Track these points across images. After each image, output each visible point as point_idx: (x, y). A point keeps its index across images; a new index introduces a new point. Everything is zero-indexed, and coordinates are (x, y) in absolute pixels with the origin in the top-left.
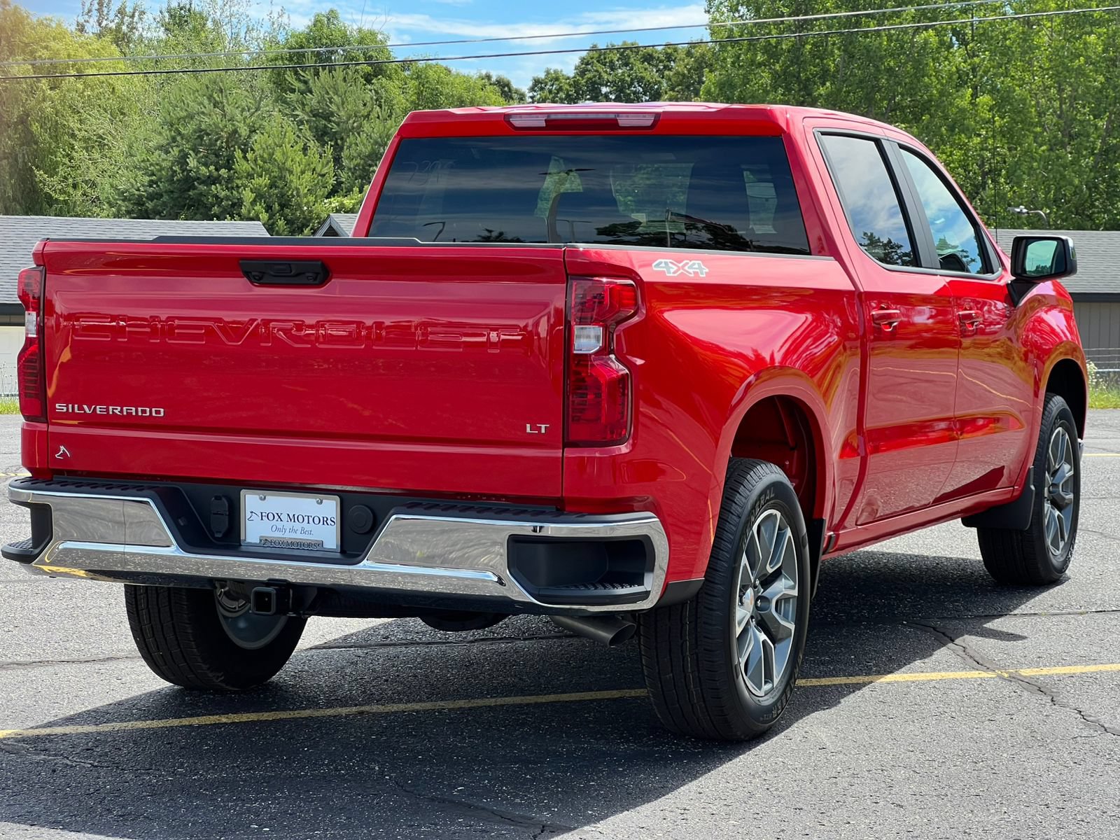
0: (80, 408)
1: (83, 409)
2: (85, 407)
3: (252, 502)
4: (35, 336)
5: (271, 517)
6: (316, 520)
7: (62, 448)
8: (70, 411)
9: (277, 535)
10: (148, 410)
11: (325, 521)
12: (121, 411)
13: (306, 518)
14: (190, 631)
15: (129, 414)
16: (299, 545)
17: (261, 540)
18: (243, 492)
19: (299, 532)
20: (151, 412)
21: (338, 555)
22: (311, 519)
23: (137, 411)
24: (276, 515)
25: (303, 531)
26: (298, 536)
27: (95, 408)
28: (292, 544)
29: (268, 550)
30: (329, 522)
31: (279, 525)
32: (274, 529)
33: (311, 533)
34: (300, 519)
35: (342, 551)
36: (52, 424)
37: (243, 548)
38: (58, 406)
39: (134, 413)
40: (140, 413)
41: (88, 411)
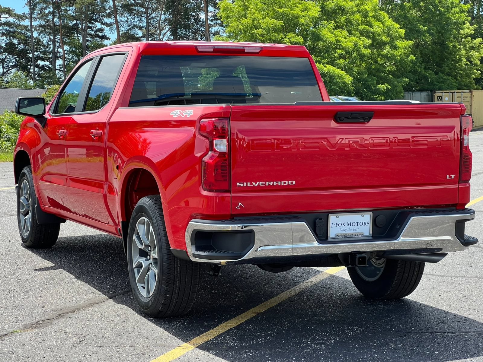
0: (251, 184)
1: (252, 184)
2: (254, 183)
3: (333, 219)
4: (226, 151)
5: (340, 225)
6: (361, 224)
9: (343, 232)
11: (365, 224)
13: (356, 224)
15: (277, 185)
16: (353, 235)
17: (336, 235)
18: (330, 215)
19: (352, 230)
20: (288, 183)
21: (371, 238)
22: (359, 224)
24: (342, 224)
25: (354, 229)
26: (352, 232)
28: (351, 235)
29: (340, 240)
30: (367, 224)
31: (343, 228)
32: (341, 230)
33: (358, 230)
34: (354, 224)
35: (372, 236)
36: (233, 193)
37: (329, 240)
38: (238, 184)
39: (279, 184)
40: (282, 184)
41: (255, 185)
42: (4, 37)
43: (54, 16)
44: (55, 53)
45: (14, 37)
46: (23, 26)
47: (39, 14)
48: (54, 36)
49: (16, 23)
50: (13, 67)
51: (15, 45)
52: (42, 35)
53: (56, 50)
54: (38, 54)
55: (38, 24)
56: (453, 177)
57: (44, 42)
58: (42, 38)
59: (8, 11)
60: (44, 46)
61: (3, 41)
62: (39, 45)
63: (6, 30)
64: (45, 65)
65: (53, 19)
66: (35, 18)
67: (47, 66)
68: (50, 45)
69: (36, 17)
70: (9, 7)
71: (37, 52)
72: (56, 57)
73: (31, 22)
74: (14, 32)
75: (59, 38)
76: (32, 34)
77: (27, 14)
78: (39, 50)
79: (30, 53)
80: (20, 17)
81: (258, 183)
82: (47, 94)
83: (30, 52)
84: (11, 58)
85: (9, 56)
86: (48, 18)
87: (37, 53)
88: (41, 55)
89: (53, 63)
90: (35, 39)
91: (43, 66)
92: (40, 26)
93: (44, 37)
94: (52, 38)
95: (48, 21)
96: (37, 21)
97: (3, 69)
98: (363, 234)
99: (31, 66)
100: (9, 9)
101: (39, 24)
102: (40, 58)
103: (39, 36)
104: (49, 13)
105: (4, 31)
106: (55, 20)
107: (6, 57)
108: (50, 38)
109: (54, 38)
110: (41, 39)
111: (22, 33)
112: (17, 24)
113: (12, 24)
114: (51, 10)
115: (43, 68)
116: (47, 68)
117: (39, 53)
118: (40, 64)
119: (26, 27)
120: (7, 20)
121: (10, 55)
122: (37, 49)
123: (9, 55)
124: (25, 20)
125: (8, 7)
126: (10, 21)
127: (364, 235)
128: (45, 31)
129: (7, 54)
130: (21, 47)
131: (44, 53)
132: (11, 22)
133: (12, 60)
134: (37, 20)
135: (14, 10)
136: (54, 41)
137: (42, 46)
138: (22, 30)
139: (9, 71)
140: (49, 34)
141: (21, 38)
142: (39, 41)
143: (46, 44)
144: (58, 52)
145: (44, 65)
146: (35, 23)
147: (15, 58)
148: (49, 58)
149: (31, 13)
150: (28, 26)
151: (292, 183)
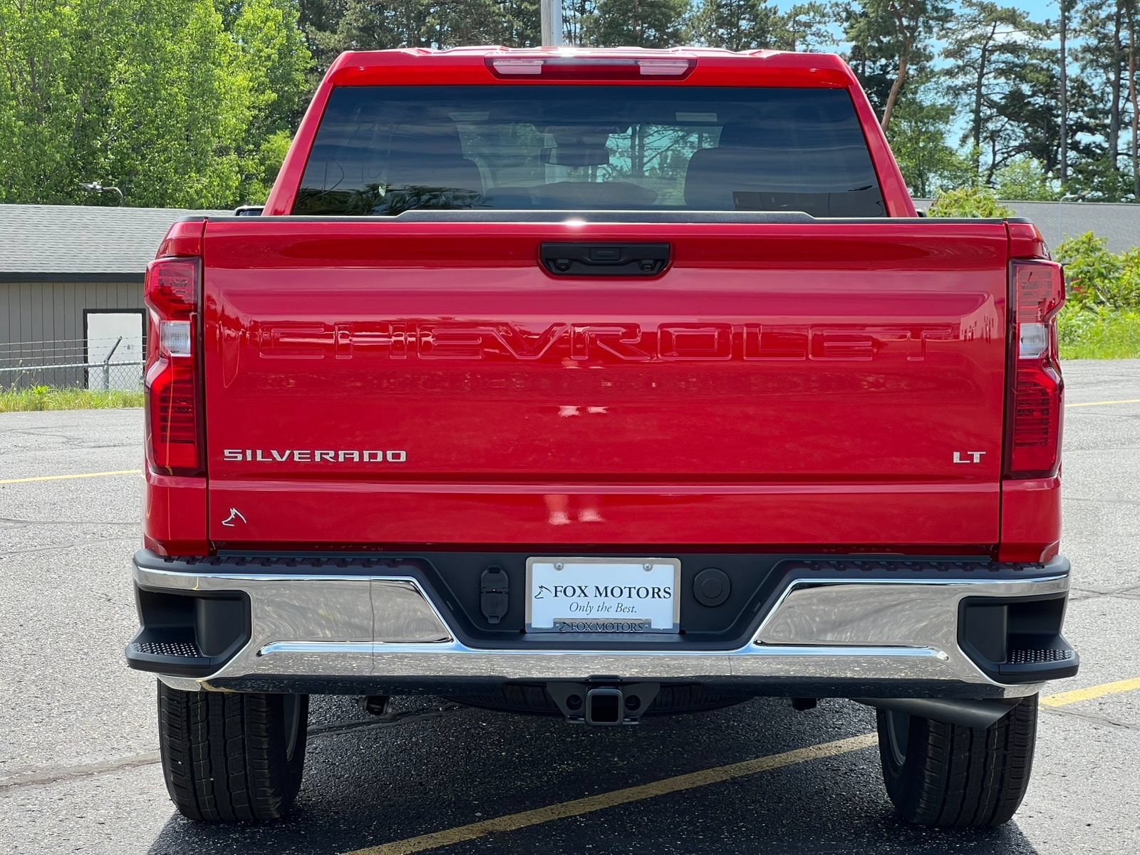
0: (267, 454)
1: (271, 456)
2: (275, 453)
3: (542, 572)
4: (189, 355)
5: (569, 591)
6: (642, 593)
7: (233, 511)
8: (249, 458)
9: (580, 616)
10: (380, 454)
11: (656, 593)
12: (336, 456)
13: (626, 592)
14: (265, 746)
15: (349, 460)
16: (617, 626)
17: (555, 623)
18: (530, 560)
19: (613, 610)
20: (385, 456)
21: (676, 638)
22: (634, 592)
23: (361, 456)
24: (576, 588)
25: (620, 607)
26: (612, 615)
27: (292, 455)
28: (607, 626)
29: (570, 638)
30: (662, 593)
31: (582, 601)
32: (575, 607)
33: (632, 610)
34: (617, 592)
35: (682, 633)
36: (215, 478)
37: (528, 637)
38: (226, 452)
39: (356, 459)
40: (366, 459)
41: (278, 458)
42: (1003, 80)
43: (1119, 25)
44: (1117, 114)
45: (1023, 79)
46: (1045, 51)
47: (1084, 21)
48: (1118, 74)
49: (1030, 45)
50: (1019, 149)
51: (1024, 96)
52: (1089, 70)
53: (1121, 106)
54: (1079, 118)
55: (1081, 46)
56: (977, 460)
57: (1094, 88)
58: (1088, 78)
59: (1012, 18)
60: (1094, 97)
61: (997, 89)
62: (1081, 95)
63: (1003, 62)
64: (1094, 143)
65: (1118, 32)
66: (1075, 30)
67: (1099, 146)
68: (1108, 94)
69: (1078, 29)
70: (1013, 8)
71: (1076, 111)
72: (1119, 124)
73: (1063, 39)
74: (1024, 66)
75: (1128, 78)
76: (1064, 70)
77: (1055, 22)
78: (1082, 107)
79: (1058, 116)
80: (1040, 30)
81: (288, 452)
82: (934, 211)
83: (1060, 112)
84: (1015, 129)
85: (1011, 125)
86: (1106, 31)
87: (1077, 115)
88: (1086, 120)
89: (1112, 137)
90: (1071, 80)
91: (1088, 147)
92: (1087, 49)
93: (1093, 75)
94: (1112, 76)
95: (1105, 37)
96: (1080, 38)
97: (995, 154)
98: (650, 624)
99: (1059, 146)
100: (1014, 11)
101: (1085, 44)
102: (1082, 127)
103: (1082, 72)
104: (1109, 18)
105: (1002, 66)
106: (1120, 34)
107: (1003, 126)
108: (1108, 79)
109: (1118, 78)
110: (1086, 80)
111: (1042, 69)
112: (1034, 47)
113: (1022, 48)
114: (1114, 9)
115: (1087, 151)
116: (1099, 151)
117: (1081, 114)
118: (1080, 142)
119: (1053, 53)
120: (1008, 38)
121: (1013, 120)
122: (1076, 104)
123: (1011, 122)
124: (1052, 37)
125: (1011, 8)
126: (1015, 42)
127: (653, 626)
128: (1097, 61)
129: (1006, 119)
130: (1039, 100)
131: (1092, 114)
132: (1019, 42)
133: (1017, 133)
134: (1079, 35)
135: (1028, 13)
136: (1117, 86)
137: (1089, 98)
138: (1043, 60)
139: (1009, 160)
140: (1106, 67)
141: (1038, 80)
142: (1081, 86)
143: (1098, 93)
144: (1124, 111)
145: (1090, 144)
146: (1075, 43)
147: (1024, 129)
148: (1105, 126)
149: (1065, 20)
150: (1056, 51)
151: (397, 456)
